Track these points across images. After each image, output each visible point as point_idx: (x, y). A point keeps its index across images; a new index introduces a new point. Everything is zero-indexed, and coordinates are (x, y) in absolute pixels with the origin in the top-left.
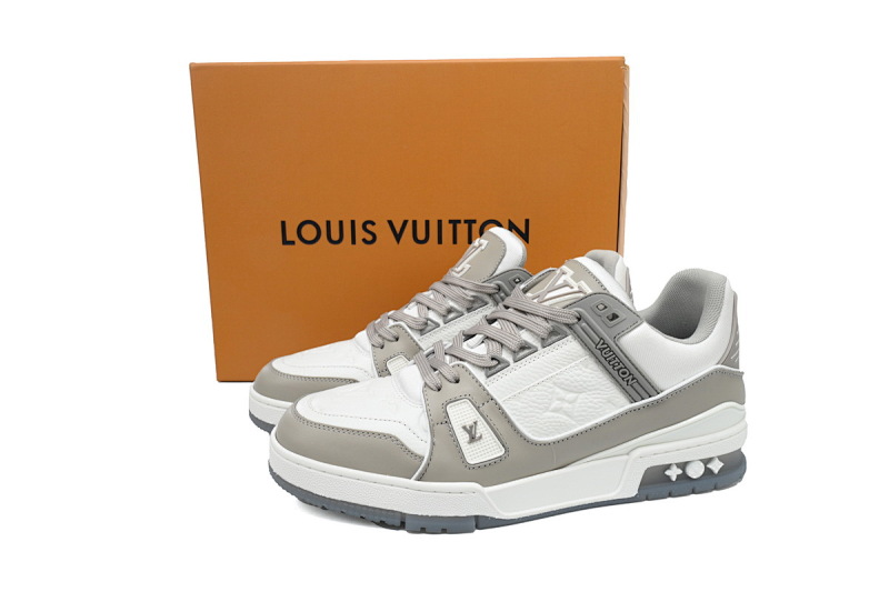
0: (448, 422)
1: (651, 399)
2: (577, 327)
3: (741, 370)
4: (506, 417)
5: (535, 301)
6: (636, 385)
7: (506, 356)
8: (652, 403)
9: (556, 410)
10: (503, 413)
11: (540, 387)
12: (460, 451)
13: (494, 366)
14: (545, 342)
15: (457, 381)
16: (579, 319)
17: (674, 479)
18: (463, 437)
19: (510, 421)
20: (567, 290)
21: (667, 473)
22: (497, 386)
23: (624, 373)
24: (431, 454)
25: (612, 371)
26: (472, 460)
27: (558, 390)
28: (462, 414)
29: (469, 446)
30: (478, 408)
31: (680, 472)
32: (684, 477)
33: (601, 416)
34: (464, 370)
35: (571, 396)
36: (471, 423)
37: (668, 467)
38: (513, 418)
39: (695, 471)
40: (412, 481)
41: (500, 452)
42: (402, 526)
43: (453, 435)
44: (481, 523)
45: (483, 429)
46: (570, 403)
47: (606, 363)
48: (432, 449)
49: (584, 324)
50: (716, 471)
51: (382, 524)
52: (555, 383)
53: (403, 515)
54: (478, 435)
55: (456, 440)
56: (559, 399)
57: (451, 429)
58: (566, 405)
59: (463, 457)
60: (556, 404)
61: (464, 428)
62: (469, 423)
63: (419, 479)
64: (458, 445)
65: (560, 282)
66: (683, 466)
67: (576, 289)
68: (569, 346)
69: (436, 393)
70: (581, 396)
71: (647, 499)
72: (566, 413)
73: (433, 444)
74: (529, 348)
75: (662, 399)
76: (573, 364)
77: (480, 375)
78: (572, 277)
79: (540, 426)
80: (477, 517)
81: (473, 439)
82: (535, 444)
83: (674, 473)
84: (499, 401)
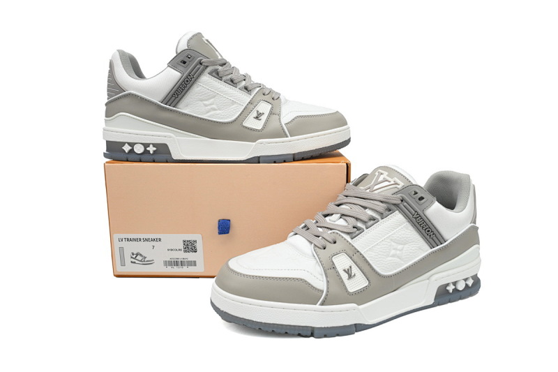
0: (334, 268)
1: (442, 245)
2: (402, 206)
3: (477, 225)
4: (367, 262)
5: (368, 191)
6: (435, 238)
7: (360, 225)
8: (442, 248)
9: (393, 256)
10: (365, 259)
11: (383, 243)
12: (344, 285)
13: (355, 232)
14: (382, 216)
15: (335, 243)
16: (402, 201)
17: (451, 291)
18: (344, 276)
19: (369, 264)
20: (387, 183)
21: (448, 288)
22: (359, 243)
23: (429, 231)
24: (328, 288)
25: (421, 230)
26: (351, 290)
27: (393, 244)
28: (342, 262)
29: (348, 281)
30: (351, 258)
31: (454, 287)
32: (456, 290)
33: (416, 257)
34: (338, 235)
35: (400, 247)
36: (348, 267)
37: (448, 285)
38: (371, 262)
39: (461, 287)
40: (318, 306)
41: (366, 284)
42: (312, 335)
43: (339, 275)
44: (359, 328)
45: (355, 270)
46: (400, 250)
47: (418, 226)
48: (328, 285)
49: (405, 204)
50: (470, 285)
51: (300, 335)
52: (391, 240)
53: (313, 329)
54: (353, 274)
55: (341, 278)
56: (394, 249)
57: (337, 272)
58: (398, 252)
59: (346, 289)
60: (393, 252)
61: (345, 270)
62: (347, 267)
63: (322, 304)
64: (342, 281)
65: (381, 178)
66: (455, 283)
67: (392, 183)
68: (397, 217)
69: (323, 250)
70: (406, 246)
71: (439, 305)
72: (398, 257)
73: (328, 282)
74: (374, 220)
75: (447, 245)
76: (400, 228)
77: (347, 238)
78: (387, 176)
79: (386, 266)
80: (355, 325)
81: (350, 277)
82: (384, 277)
83: (451, 288)
84: (362, 253)
